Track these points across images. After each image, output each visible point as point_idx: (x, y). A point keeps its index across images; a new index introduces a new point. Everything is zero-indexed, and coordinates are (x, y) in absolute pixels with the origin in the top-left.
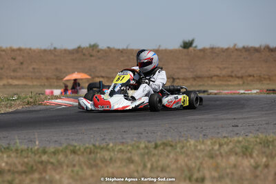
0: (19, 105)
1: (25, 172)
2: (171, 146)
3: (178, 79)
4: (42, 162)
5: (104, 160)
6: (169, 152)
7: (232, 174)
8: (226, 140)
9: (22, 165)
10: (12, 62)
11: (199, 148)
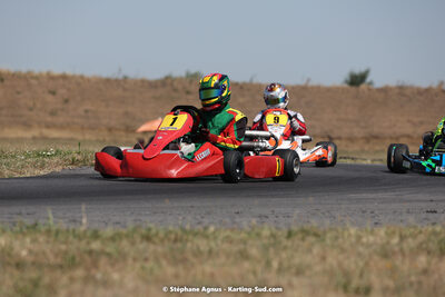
0: (57, 164)
1: (61, 267)
2: (316, 235)
3: (339, 138)
4: (90, 252)
5: (198, 253)
6: (312, 244)
7: (420, 283)
8: (412, 230)
9: (56, 255)
10: (50, 98)
11: (364, 240)
